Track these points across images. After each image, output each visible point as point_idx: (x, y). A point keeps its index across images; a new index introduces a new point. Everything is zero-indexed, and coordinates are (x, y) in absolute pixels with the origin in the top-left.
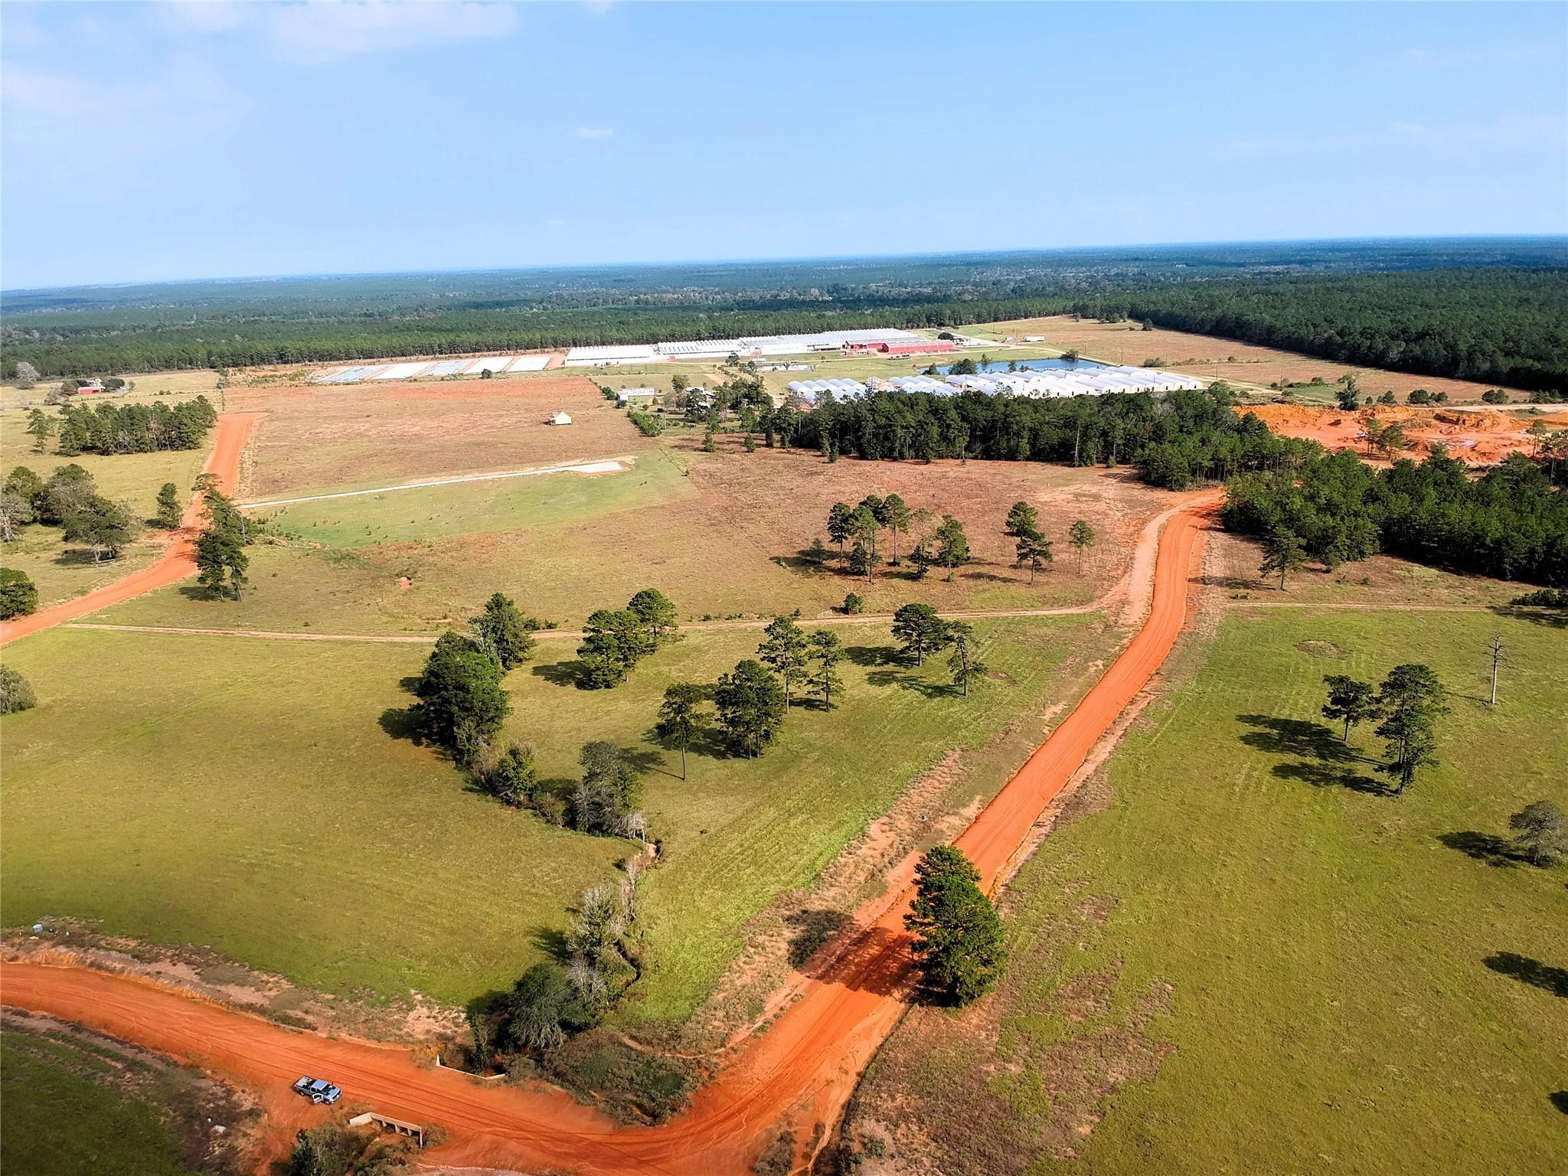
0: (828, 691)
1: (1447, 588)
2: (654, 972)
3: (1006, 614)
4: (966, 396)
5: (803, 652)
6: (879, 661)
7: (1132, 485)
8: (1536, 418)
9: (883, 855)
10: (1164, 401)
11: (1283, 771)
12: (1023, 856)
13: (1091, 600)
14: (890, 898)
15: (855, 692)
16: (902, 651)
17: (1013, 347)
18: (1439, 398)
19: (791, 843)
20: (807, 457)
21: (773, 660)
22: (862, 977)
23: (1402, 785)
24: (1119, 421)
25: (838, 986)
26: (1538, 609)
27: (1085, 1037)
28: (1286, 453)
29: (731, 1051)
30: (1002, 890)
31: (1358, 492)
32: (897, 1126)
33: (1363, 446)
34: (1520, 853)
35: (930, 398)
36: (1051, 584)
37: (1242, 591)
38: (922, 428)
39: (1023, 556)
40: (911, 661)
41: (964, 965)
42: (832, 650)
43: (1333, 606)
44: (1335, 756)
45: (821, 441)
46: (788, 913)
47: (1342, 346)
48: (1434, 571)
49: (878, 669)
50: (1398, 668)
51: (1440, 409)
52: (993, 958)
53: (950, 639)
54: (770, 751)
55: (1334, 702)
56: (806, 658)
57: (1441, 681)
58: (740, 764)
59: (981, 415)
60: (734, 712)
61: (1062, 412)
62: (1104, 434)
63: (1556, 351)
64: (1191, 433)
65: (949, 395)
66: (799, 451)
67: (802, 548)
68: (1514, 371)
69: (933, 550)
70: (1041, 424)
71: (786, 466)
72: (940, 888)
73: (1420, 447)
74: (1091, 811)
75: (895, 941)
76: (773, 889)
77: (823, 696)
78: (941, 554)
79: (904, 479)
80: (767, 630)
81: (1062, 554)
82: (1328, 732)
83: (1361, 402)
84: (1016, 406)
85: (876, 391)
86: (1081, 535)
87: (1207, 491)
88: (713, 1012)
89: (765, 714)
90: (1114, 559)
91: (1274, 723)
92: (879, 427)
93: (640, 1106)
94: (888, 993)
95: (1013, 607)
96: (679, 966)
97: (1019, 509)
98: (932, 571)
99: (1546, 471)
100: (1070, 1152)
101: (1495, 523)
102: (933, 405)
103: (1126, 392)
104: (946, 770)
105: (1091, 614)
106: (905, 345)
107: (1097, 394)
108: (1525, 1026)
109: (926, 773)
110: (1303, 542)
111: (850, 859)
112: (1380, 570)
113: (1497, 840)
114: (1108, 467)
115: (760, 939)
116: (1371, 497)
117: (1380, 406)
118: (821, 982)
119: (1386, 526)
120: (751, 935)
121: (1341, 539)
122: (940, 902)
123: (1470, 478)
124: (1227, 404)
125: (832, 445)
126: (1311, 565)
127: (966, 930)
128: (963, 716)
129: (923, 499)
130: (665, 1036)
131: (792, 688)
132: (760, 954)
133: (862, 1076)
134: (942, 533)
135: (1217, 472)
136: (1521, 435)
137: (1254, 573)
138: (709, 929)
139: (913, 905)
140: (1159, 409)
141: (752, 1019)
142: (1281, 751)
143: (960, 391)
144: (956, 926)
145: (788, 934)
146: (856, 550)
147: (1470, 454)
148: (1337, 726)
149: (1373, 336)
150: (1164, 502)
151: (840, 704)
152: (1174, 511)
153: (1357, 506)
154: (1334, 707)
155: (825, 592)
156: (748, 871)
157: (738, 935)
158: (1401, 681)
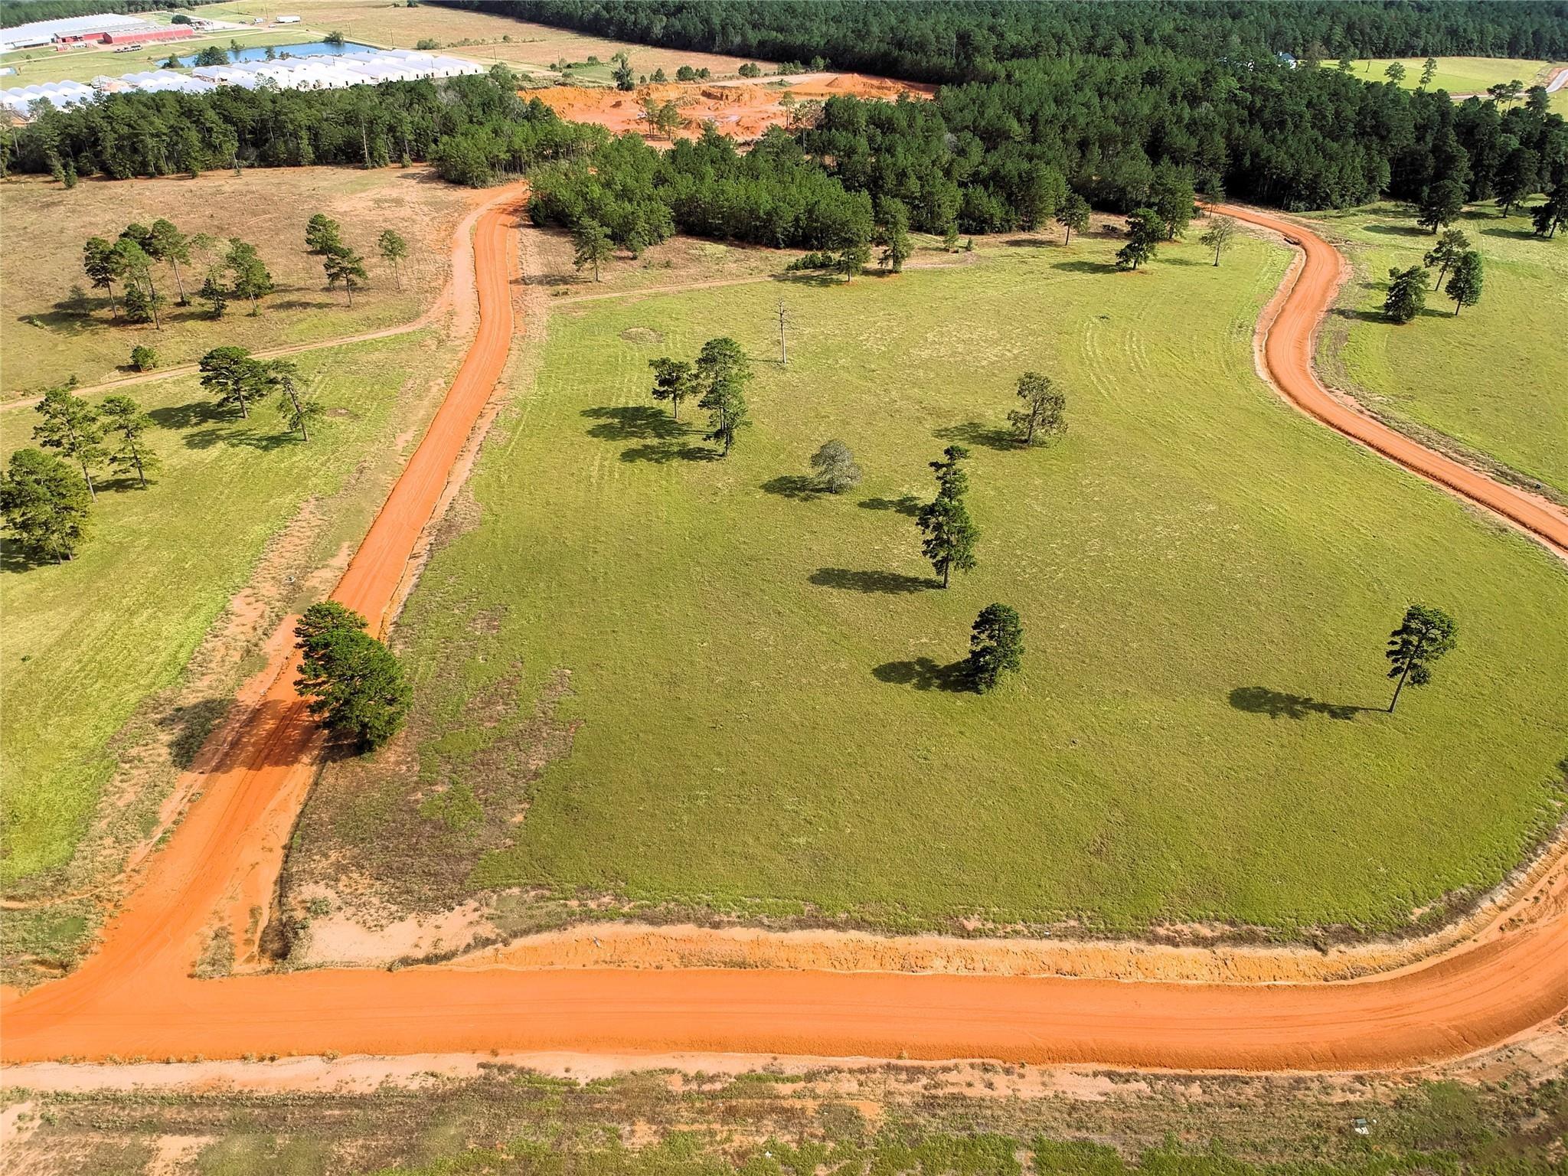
0: (138, 465)
1: (735, 262)
2: (13, 823)
3: (330, 344)
4: (222, 92)
5: (94, 427)
6: (194, 420)
7: (434, 185)
8: (785, 90)
9: (255, 629)
10: (446, 89)
11: (629, 456)
12: (405, 591)
13: (418, 315)
14: (273, 671)
15: (175, 461)
16: (220, 405)
17: (266, 30)
18: (703, 74)
19: (141, 643)
20: (35, 185)
21: (58, 444)
22: (263, 755)
23: (726, 448)
24: (405, 114)
25: (239, 773)
26: (808, 272)
27: (502, 739)
28: (578, 139)
29: (133, 874)
30: (392, 628)
31: (648, 176)
32: (337, 880)
33: (645, 127)
34: (822, 486)
35: (178, 97)
36: (374, 304)
37: (562, 288)
38: (177, 134)
39: (333, 277)
40: (233, 414)
41: (368, 709)
42: (132, 417)
43: (644, 292)
44: (670, 434)
45: (48, 162)
46: (158, 716)
47: (610, 21)
48: (722, 247)
49: (196, 430)
50: (708, 344)
51: (705, 85)
52: (397, 695)
53: (273, 381)
54: (83, 549)
55: (661, 384)
56: (101, 434)
57: (744, 350)
58: (49, 572)
59: (247, 114)
60: (24, 514)
61: (340, 105)
62: (391, 129)
63: (795, 22)
64: (481, 124)
65: (202, 91)
66: (23, 178)
67: (58, 301)
68: (762, 43)
69: (228, 280)
70: (319, 121)
71: (11, 199)
72: (327, 645)
73: (694, 125)
74: (464, 530)
75: (290, 709)
76: (133, 698)
77: (134, 473)
78: (238, 285)
79: (169, 198)
80: (39, 409)
81: (376, 269)
82: (661, 412)
83: (636, 82)
84: (285, 102)
85: (108, 93)
86: (392, 246)
87: (510, 186)
88: (99, 842)
89: (65, 508)
90: (432, 268)
91: (614, 413)
92: (121, 138)
93: (43, 963)
94: (296, 760)
95: (336, 334)
96: (41, 808)
97: (316, 224)
98: (232, 306)
99: (799, 141)
100: (509, 842)
101: (765, 196)
102: (186, 107)
103: (406, 79)
104: (304, 524)
105: (422, 330)
106: (133, 34)
107: (374, 83)
108: (845, 622)
109: (282, 532)
110: (609, 231)
111: (218, 643)
112: (678, 251)
113: (803, 479)
114: (404, 167)
115: (133, 752)
116: (660, 180)
117: (653, 85)
118: (219, 774)
119: (677, 206)
120: (120, 751)
121: (641, 225)
122: (329, 659)
123: (740, 153)
124: (511, 89)
125: (65, 166)
126: (618, 253)
127: (364, 677)
128: (310, 463)
129: (199, 221)
130: (48, 884)
131: (92, 472)
132: (137, 767)
133: (288, 848)
134: (233, 260)
135: (514, 165)
136: (775, 108)
137: (569, 268)
138: (66, 760)
139: (301, 670)
140: (445, 98)
141: (147, 834)
142: (625, 438)
143: (214, 86)
144: (352, 677)
145: (165, 737)
146: (129, 294)
147: (736, 129)
148: (666, 405)
149: (636, 12)
150: (469, 201)
151: (159, 478)
152: (482, 210)
153: (649, 190)
154: (662, 389)
155: (102, 349)
156: (97, 686)
157: (104, 756)
158: (715, 354)
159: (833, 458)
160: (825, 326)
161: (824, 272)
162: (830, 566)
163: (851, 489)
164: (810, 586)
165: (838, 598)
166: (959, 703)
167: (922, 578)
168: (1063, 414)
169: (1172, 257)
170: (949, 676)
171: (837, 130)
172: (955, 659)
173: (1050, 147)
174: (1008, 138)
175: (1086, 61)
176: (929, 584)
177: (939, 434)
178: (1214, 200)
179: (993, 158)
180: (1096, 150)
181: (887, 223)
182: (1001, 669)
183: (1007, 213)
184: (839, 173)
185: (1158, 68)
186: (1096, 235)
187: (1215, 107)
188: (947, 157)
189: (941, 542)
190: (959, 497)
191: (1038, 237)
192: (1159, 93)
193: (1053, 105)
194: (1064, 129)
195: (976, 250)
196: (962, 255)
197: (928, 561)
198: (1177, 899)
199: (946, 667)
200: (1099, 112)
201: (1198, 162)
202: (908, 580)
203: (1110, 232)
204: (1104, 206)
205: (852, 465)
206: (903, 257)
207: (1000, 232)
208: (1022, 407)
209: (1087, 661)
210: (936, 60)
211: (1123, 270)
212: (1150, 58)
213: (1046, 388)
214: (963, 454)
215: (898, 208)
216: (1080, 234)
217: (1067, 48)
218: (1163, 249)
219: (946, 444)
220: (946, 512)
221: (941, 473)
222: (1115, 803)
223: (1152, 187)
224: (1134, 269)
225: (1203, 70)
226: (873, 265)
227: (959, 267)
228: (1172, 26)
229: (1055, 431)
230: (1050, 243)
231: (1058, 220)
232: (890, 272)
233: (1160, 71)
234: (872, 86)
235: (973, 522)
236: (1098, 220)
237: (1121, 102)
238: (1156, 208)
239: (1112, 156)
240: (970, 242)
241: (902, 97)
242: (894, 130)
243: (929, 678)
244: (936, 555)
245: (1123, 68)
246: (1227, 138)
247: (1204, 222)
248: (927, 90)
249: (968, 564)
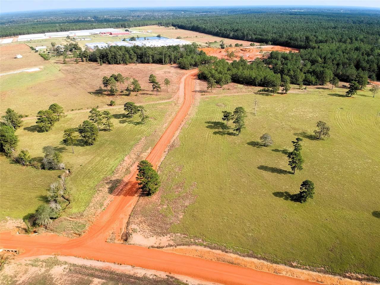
0: (109, 126)
1: (245, 89)
2: (74, 201)
3: (152, 103)
4: (134, 47)
5: (101, 117)
6: (122, 117)
7: (177, 69)
8: (261, 49)
9: (129, 164)
10: (182, 48)
11: (215, 133)
12: (162, 159)
13: (171, 98)
14: (132, 174)
15: (117, 126)
16: (127, 114)
17: (145, 33)
18: (241, 45)
19: (105, 165)
20: (94, 64)
21: (93, 120)
22: (127, 193)
23: (239, 133)
24: (173, 53)
25: (122, 196)
26: (263, 92)
27: (180, 197)
28: (210, 60)
29: (97, 216)
30: (158, 168)
31: (226, 69)
32: (140, 225)
33: (226, 57)
34: (262, 144)
35: (125, 47)
36: (162, 95)
37: (204, 93)
38: (124, 55)
39: (154, 88)
40: (130, 117)
41: (151, 186)
42: (109, 116)
43: (223, 95)
44: (225, 129)
45: (97, 60)
46: (107, 181)
47: (220, 33)
48: (242, 86)
49: (122, 119)
50: (237, 108)
51: (242, 48)
52: (157, 183)
53: (139, 110)
54: (96, 143)
55: (224, 117)
56: (102, 119)
57: (245, 110)
58: (88, 147)
59: (139, 52)
60: (84, 134)
61: (159, 51)
62: (169, 56)
64: (189, 55)
65: (130, 46)
66: (92, 62)
67: (96, 89)
68: (256, 38)
69: (132, 88)
70: (154, 54)
71: (89, 67)
72: (144, 170)
73: (238, 57)
74: (176, 147)
75: (134, 183)
76: (102, 177)
77: (108, 128)
78: (134, 89)
79: (121, 69)
80: (90, 112)
81: (163, 87)
82: (224, 123)
83: (225, 47)
84: (147, 49)
85: (111, 46)
86: (167, 82)
87: (194, 70)
88: (91, 208)
89: (93, 134)
90: (175, 88)
91: (212, 123)
92: (112, 55)
93: (75, 233)
94: (134, 195)
95: (153, 101)
96: (80, 199)
97: (151, 76)
98: (132, 93)
99: (263, 61)
100: (179, 222)
101: (254, 74)
102: (127, 50)
103: (173, 45)
104: (142, 142)
105: (171, 101)
106: (117, 33)
107: (167, 46)
109: (137, 144)
110: (215, 81)
111: (121, 167)
112: (231, 86)
113: (258, 142)
114: (171, 65)
115: (100, 189)
116: (229, 69)
117: (229, 47)
118: (117, 196)
119: (232, 76)
120: (98, 188)
121: (223, 80)
122: (144, 173)
123: (249, 64)
124: (197, 48)
125: (100, 61)
126: (217, 86)
127: (151, 178)
128: (145, 129)
129: (127, 74)
130: (79, 216)
131: (99, 126)
132: (100, 192)
133: (130, 215)
134: (133, 83)
135: (196, 65)
136: (258, 53)
137: (206, 89)
138: (86, 189)
139: (138, 175)
140: (182, 50)
141: (101, 207)
142: (215, 129)
143: (133, 45)
144: (148, 178)
145: (107, 186)
146: (111, 89)
147: (248, 58)
148: (225, 122)
149: (227, 31)
150: (185, 73)
151: (113, 129)
152: (187, 75)
153: (226, 72)
154: (225, 118)
155: (104, 100)
156: (95, 173)
157: (94, 189)
158: (238, 111)
159: (266, 138)
160: (266, 105)
161: (267, 92)
162: (263, 165)
163: (270, 146)
165: (266, 174)
166: (295, 205)
167: (288, 171)
168: (329, 132)
169: (361, 94)
170: (294, 197)
171: (273, 59)
172: (295, 193)
173: (329, 65)
174: (318, 62)
175: (339, 44)
176: (290, 173)
177: (295, 134)
178: (373, 80)
179: (314, 67)
180: (341, 66)
181: (284, 81)
182: (308, 197)
183: (316, 81)
184: (273, 69)
185: (359, 47)
186: (340, 87)
187: (374, 57)
188: (301, 66)
189: (294, 162)
190: (299, 151)
191: (324, 87)
192: (359, 53)
193: (330, 55)
194: (333, 60)
195: (307, 89)
196: (304, 90)
197: (290, 167)
198: (353, 267)
199: (293, 195)
200: (343, 57)
201: (369, 70)
202: (284, 171)
203: (344, 87)
204: (342, 80)
205: (271, 140)
206: (288, 90)
207: (314, 85)
208: (318, 129)
209: (332, 198)
210: (300, 43)
211: (347, 96)
212: (357, 44)
213: (325, 125)
214: (301, 140)
215: (288, 78)
216: (336, 87)
217: (335, 41)
218: (358, 92)
219: (297, 137)
220: (295, 154)
221: (295, 144)
222: (337, 238)
223: (356, 76)
224: (351, 96)
225: (371, 48)
226: (280, 91)
227: (302, 93)
228: (363, 36)
229: (326, 136)
230: (328, 89)
231: (330, 83)
232: (284, 93)
233: (359, 48)
234: (283, 49)
235: (303, 158)
236: (341, 84)
237: (348, 54)
238: (357, 81)
239: (346, 68)
240: (306, 87)
241: (290, 52)
242: (288, 59)
243: (287, 197)
244: (292, 165)
245: (349, 46)
246: (377, 65)
247: (370, 86)
248: (297, 50)
249: (301, 168)
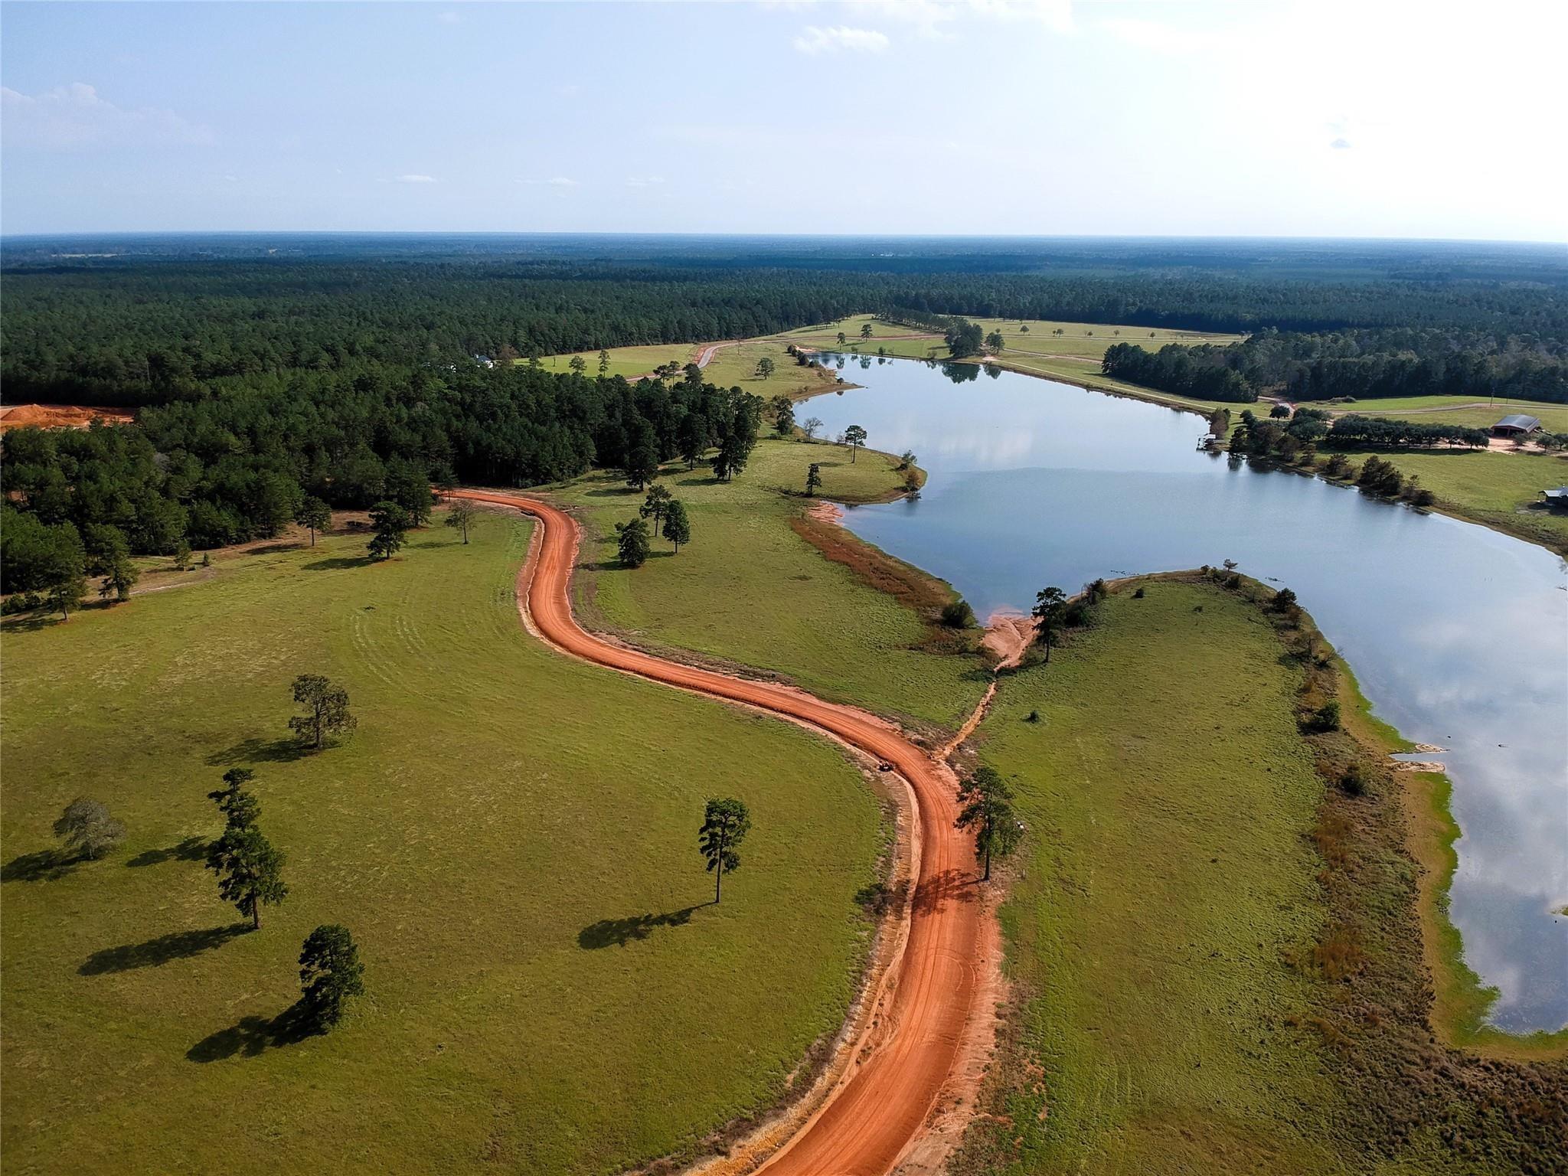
26: (10, 617)
108: (139, 1008)
159: (83, 819)
160: (43, 673)
161: (31, 614)
162: (104, 947)
163: (114, 848)
164: (84, 980)
165: (123, 984)
166: (302, 1054)
167: (226, 926)
168: (349, 709)
169: (421, 542)
170: (284, 1027)
171: (22, 463)
172: (286, 1005)
173: (275, 456)
174: (227, 451)
175: (294, 374)
176: (237, 930)
177: (213, 761)
178: (449, 486)
179: (214, 472)
180: (324, 456)
181: (102, 551)
182: (342, 996)
183: (242, 523)
184: (32, 507)
185: (367, 376)
186: (341, 532)
187: (430, 405)
188: (161, 477)
189: (240, 879)
190: (252, 823)
191: (282, 542)
192: (375, 398)
193: (269, 417)
194: (286, 437)
195: (215, 564)
196: (200, 571)
197: (230, 904)
199: (277, 1018)
200: (318, 420)
201: (426, 455)
202: (209, 933)
203: (355, 528)
204: (341, 505)
205: (110, 820)
206: (129, 583)
207: (239, 542)
208: (302, 711)
209: (434, 954)
210: (127, 383)
211: (377, 560)
212: (357, 368)
213: (324, 687)
214: (246, 775)
215: (113, 534)
216: (325, 533)
217: (272, 363)
218: (412, 536)
219: (223, 769)
220: (240, 843)
221: (224, 803)
223: (387, 481)
224: (388, 558)
225: (410, 374)
226: (94, 597)
227: (199, 584)
228: (372, 338)
229: (343, 727)
230: (295, 546)
231: (299, 524)
232: (116, 601)
233: (370, 378)
234: (57, 415)
235: (274, 846)
236: (340, 518)
237: (338, 408)
238: (396, 500)
239: (341, 458)
240: (206, 557)
241: (95, 424)
242: (92, 457)
243: (260, 1039)
244: (239, 894)
245: (333, 379)
246: (448, 430)
247: (446, 507)
248: (124, 414)
249: (278, 893)
